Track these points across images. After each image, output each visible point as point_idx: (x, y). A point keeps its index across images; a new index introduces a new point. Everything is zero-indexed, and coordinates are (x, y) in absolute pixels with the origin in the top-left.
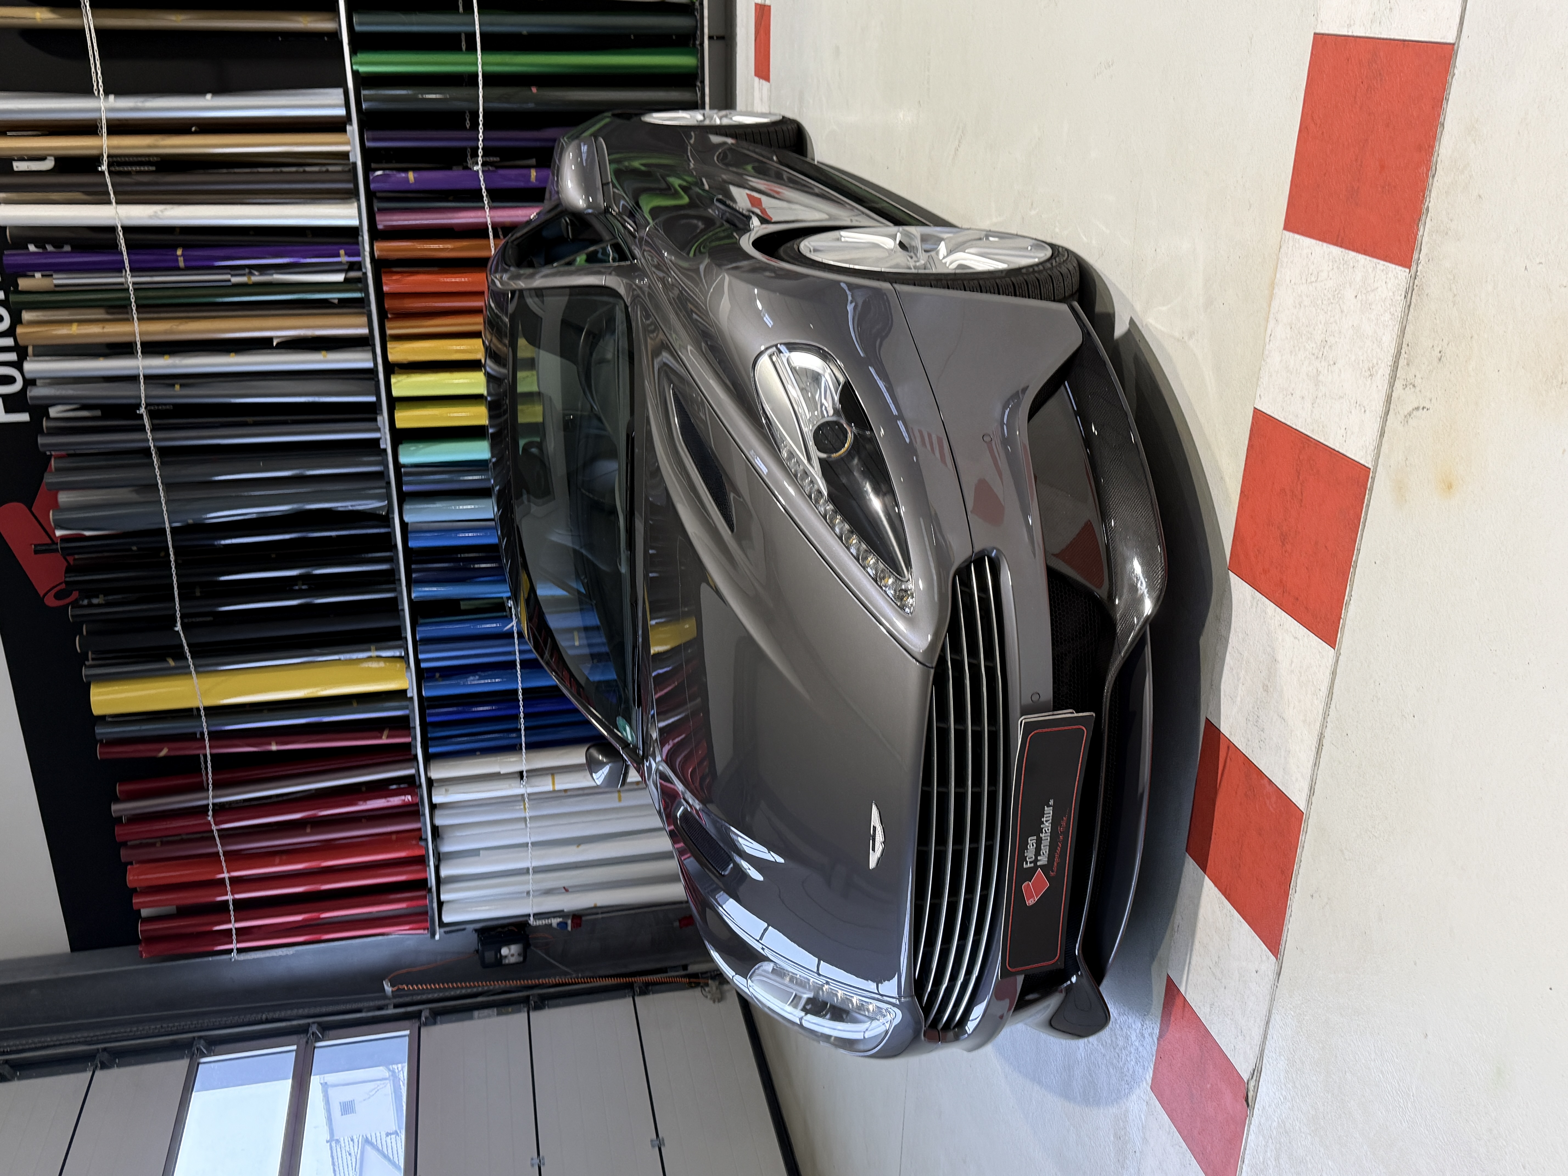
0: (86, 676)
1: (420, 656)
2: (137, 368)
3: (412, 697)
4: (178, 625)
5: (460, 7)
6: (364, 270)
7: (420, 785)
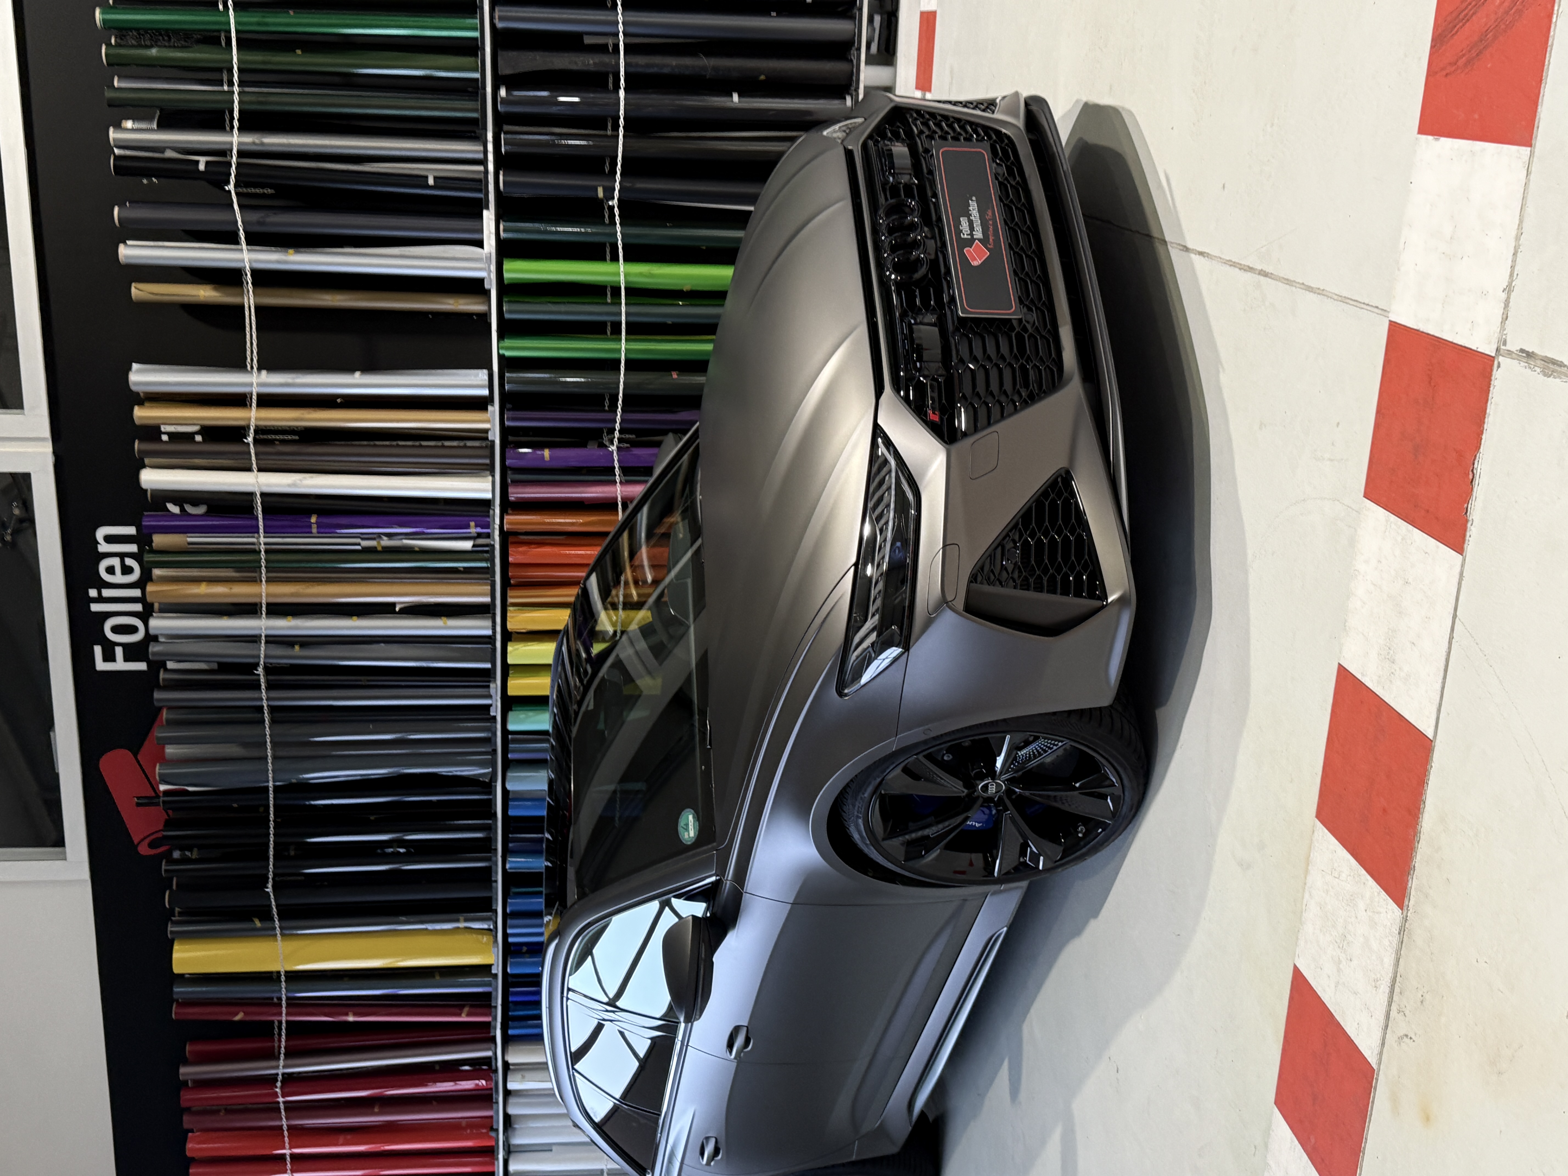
0: (172, 932)
1: (509, 930)
2: (260, 628)
3: (496, 973)
4: (270, 885)
5: (609, 296)
6: (492, 541)
7: (497, 1068)
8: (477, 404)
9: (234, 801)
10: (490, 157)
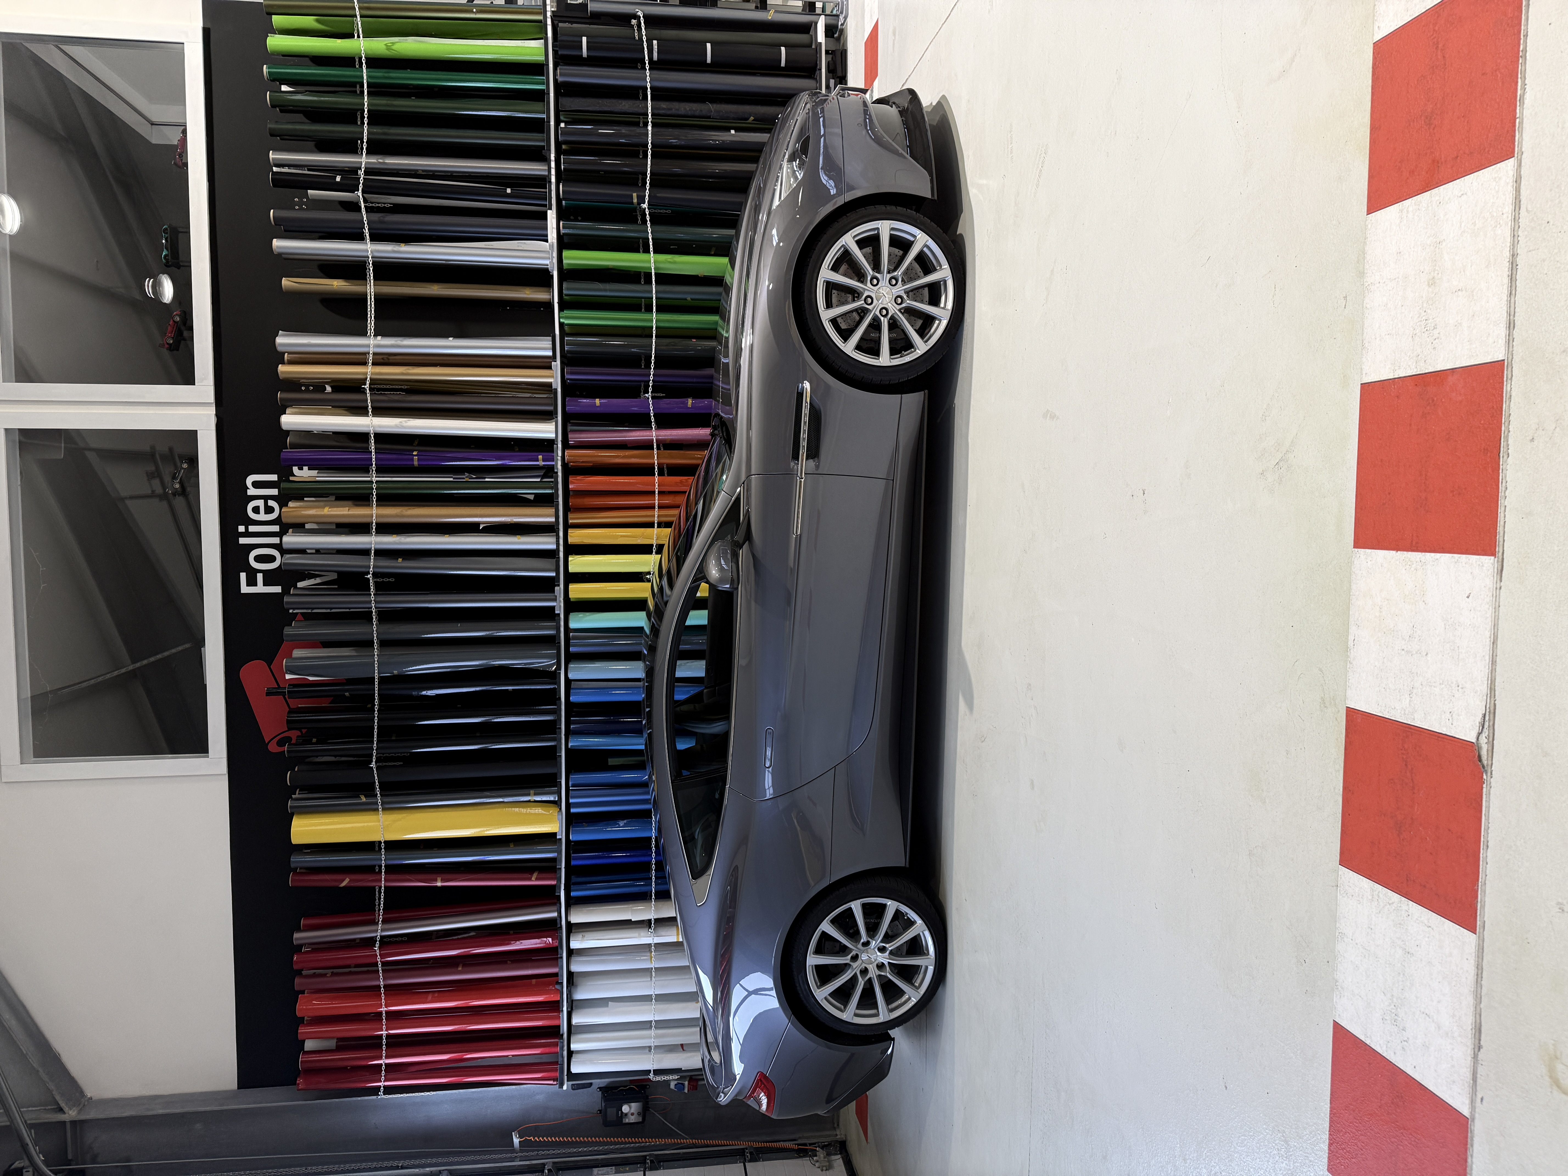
0: (291, 807)
1: (571, 801)
2: (371, 543)
3: (560, 839)
4: (374, 763)
5: (642, 280)
6: (556, 470)
7: (561, 927)
8: (543, 364)
9: (347, 691)
10: (553, 172)
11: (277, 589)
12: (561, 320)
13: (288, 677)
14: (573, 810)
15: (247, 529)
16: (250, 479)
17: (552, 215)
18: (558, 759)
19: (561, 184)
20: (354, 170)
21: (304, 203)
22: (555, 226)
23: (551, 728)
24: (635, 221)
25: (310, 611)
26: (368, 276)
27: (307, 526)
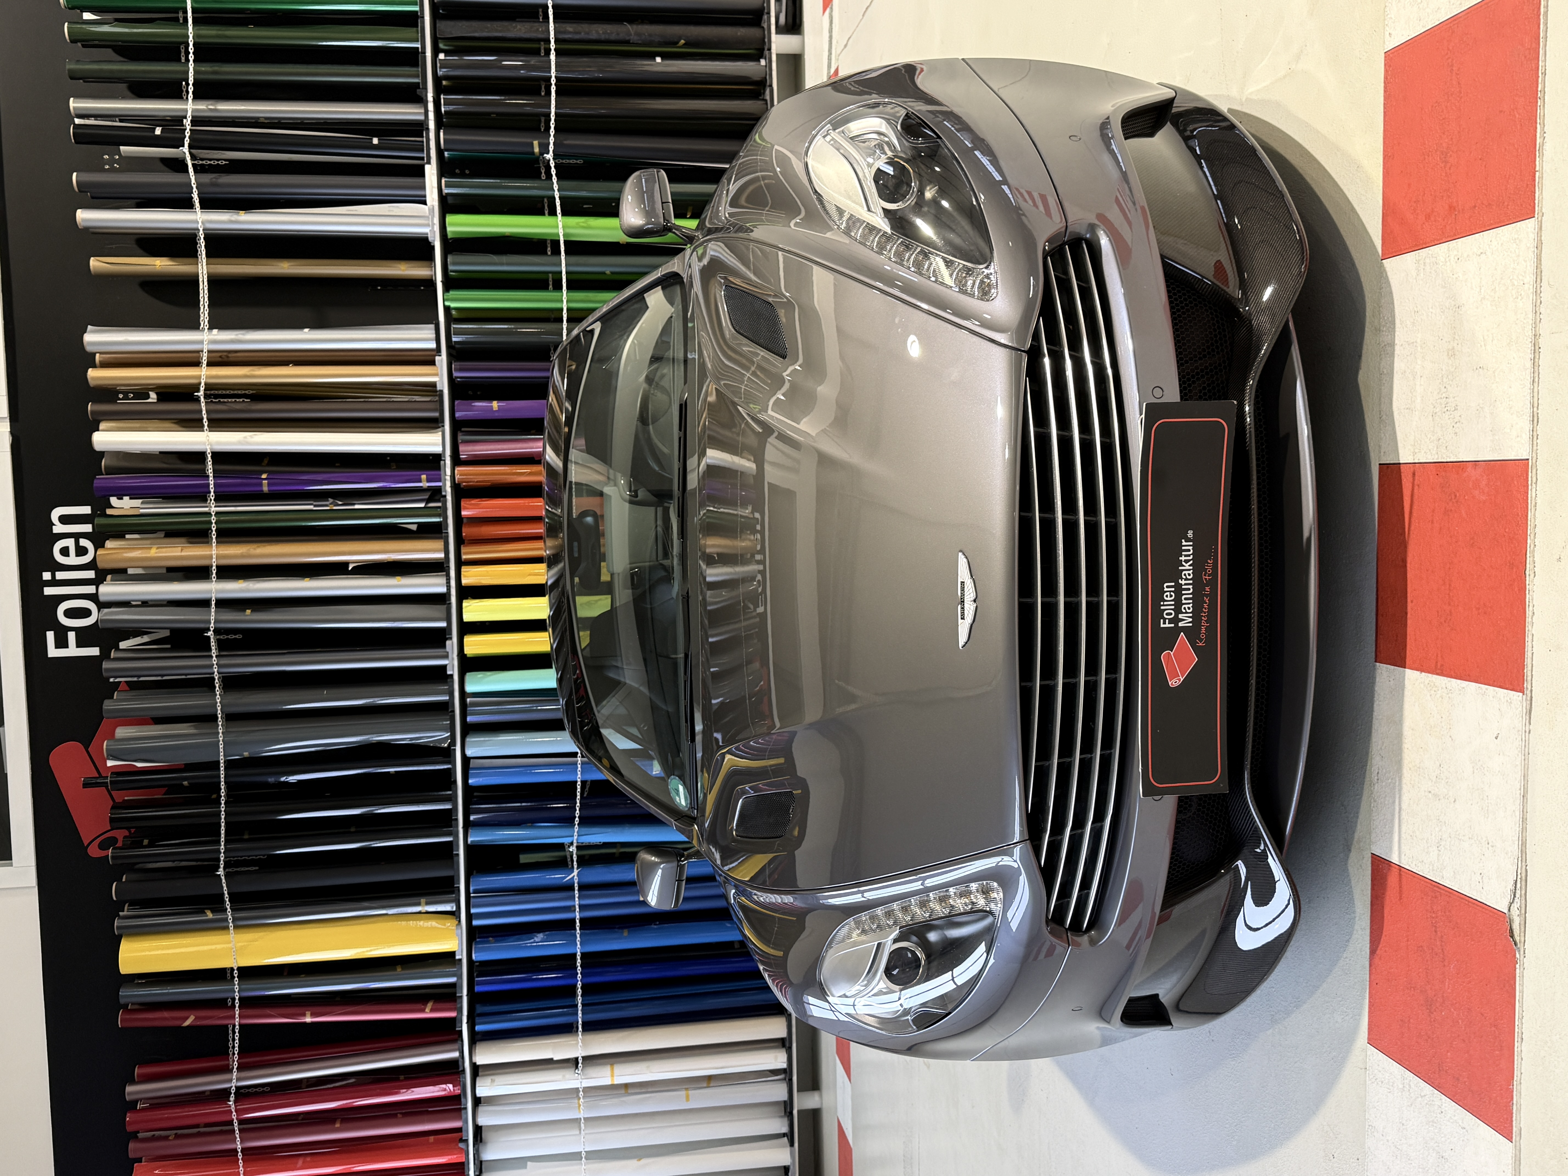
0: (118, 928)
1: (473, 911)
2: (210, 591)
3: (460, 960)
4: (221, 869)
5: (549, 249)
6: (443, 493)
7: (464, 1071)
8: (425, 359)
9: (185, 779)
10: (431, 116)
11: (95, 651)
12: (447, 303)
13: (110, 763)
14: (475, 923)
15: (53, 576)
16: (56, 513)
17: (431, 171)
18: (455, 858)
19: (442, 131)
20: (178, 120)
21: (116, 161)
22: (435, 184)
23: (445, 820)
24: (536, 176)
25: (135, 679)
26: (199, 253)
27: (130, 571)
